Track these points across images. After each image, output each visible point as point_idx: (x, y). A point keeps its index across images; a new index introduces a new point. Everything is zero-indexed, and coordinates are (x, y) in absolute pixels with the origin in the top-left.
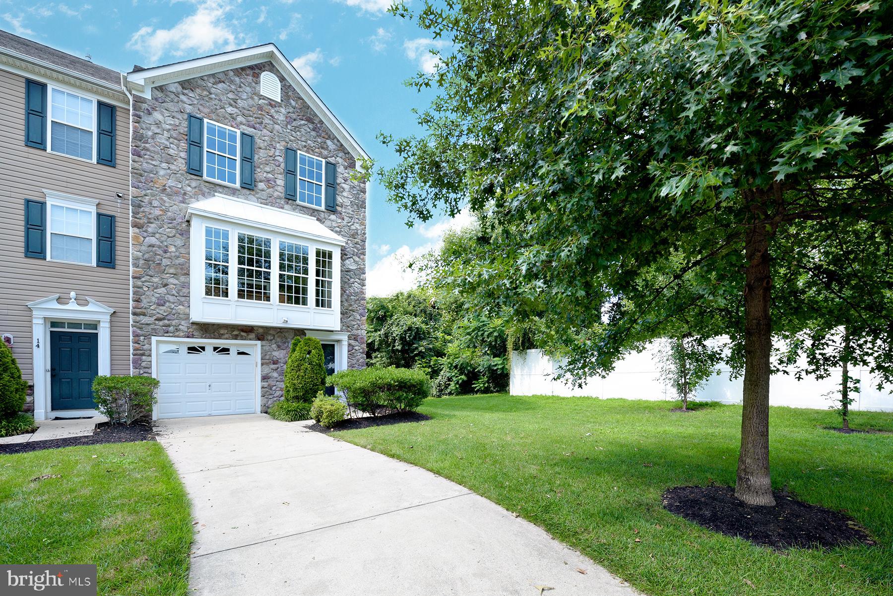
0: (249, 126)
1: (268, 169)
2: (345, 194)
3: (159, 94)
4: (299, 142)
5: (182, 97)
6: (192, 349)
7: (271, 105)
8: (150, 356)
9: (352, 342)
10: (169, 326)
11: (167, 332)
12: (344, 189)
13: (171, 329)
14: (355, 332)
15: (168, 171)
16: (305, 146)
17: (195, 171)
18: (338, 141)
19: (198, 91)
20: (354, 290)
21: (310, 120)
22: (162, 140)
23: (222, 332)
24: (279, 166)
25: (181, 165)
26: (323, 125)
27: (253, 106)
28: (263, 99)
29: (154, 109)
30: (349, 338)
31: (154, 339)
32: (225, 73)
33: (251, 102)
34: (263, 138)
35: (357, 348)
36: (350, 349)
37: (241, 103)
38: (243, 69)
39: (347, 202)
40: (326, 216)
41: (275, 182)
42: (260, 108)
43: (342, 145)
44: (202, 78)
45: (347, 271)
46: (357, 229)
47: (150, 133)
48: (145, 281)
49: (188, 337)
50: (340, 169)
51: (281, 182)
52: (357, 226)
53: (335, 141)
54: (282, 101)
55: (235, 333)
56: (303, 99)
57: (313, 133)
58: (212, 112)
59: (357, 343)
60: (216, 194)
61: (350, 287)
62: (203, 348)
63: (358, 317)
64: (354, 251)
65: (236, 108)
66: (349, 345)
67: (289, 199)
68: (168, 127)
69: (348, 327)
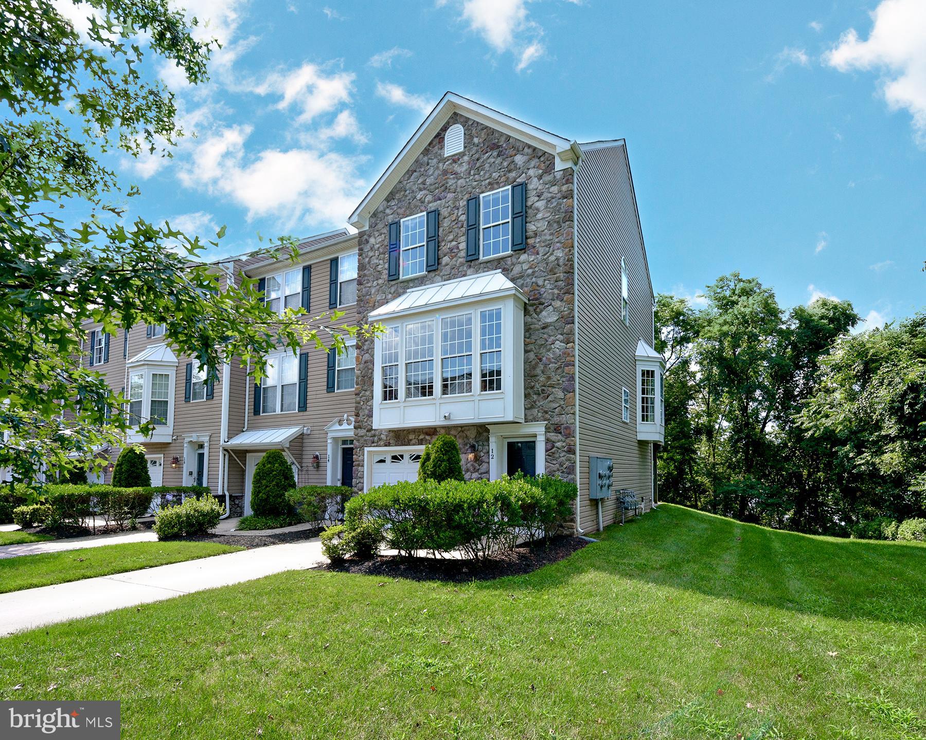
0: (435, 201)
1: (451, 237)
2: (540, 216)
3: (373, 220)
4: (483, 183)
5: (388, 211)
6: (394, 458)
7: (455, 161)
8: (363, 466)
9: (553, 436)
10: (374, 436)
11: (373, 443)
12: (538, 209)
13: (376, 439)
14: (556, 419)
15: (378, 287)
16: (490, 184)
17: (394, 275)
18: (529, 146)
19: (397, 196)
20: (554, 353)
21: (495, 146)
22: (375, 261)
23: (411, 437)
24: (462, 227)
25: (385, 276)
26: (511, 140)
27: (439, 175)
28: (448, 160)
29: (370, 236)
30: (547, 429)
31: (366, 449)
32: (417, 161)
33: (436, 173)
34: (447, 205)
35: (558, 444)
36: (549, 447)
37: (428, 181)
38: (430, 144)
39: (543, 225)
40: (514, 260)
41: (458, 248)
42: (445, 172)
43: (535, 149)
44: (400, 182)
45: (543, 328)
46: (557, 259)
47: (367, 259)
48: (362, 396)
49: (386, 446)
50: (534, 184)
51: (463, 246)
52: (559, 254)
53: (526, 150)
54: (465, 147)
55: (421, 437)
56: (487, 127)
57: (499, 160)
58: (407, 208)
59: (560, 437)
60: (408, 291)
61: (549, 350)
62: (402, 456)
63: (561, 395)
64: (553, 294)
65: (425, 189)
66: (548, 440)
67: (471, 261)
68: (378, 246)
69: (546, 412)
